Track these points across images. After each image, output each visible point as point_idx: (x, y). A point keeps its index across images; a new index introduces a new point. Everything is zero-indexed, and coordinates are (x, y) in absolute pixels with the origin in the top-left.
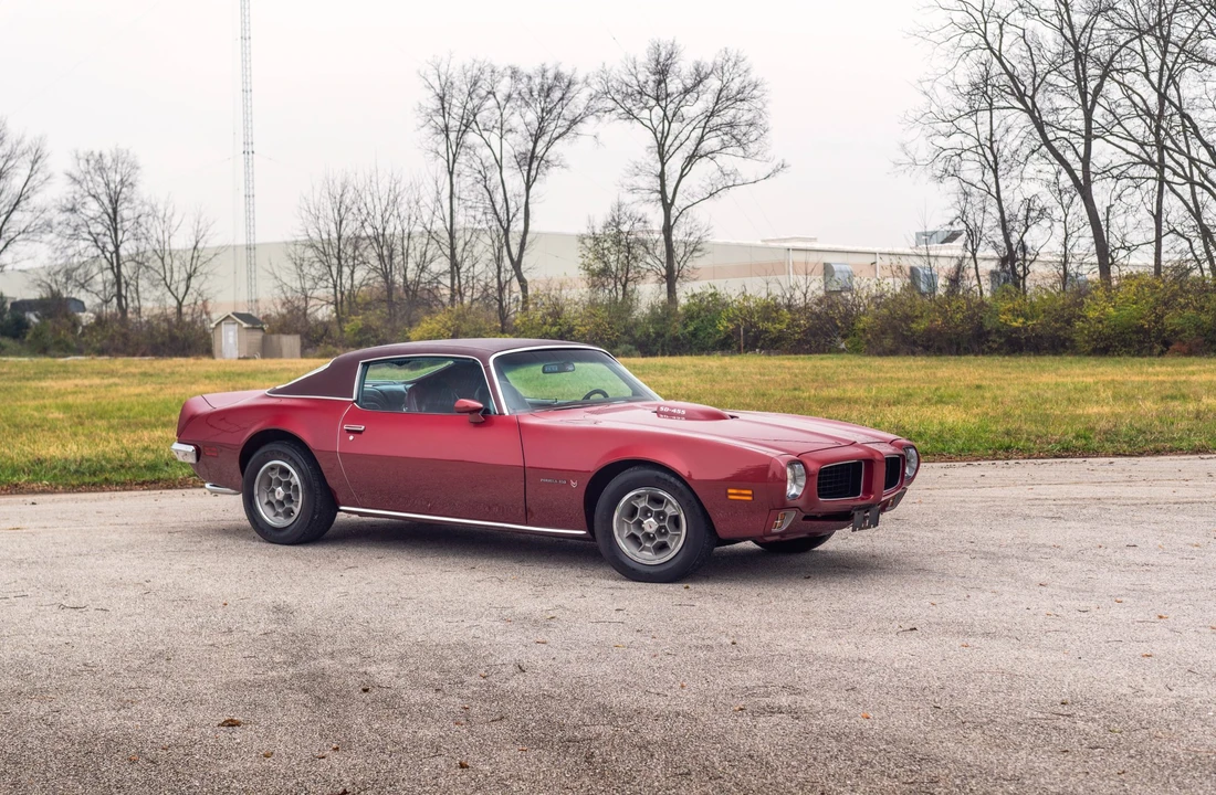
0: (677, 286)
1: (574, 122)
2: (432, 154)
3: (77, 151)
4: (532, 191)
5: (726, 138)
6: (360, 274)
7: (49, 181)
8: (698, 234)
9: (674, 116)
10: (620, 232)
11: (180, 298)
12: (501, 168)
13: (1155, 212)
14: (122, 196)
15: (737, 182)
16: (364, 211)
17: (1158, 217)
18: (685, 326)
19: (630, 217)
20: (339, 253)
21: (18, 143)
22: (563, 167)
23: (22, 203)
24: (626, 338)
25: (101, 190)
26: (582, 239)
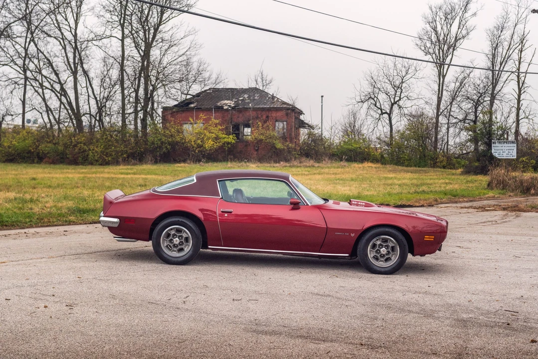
13: (22, 100)
17: (24, 103)
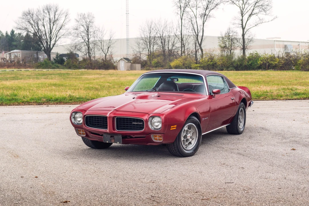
0: (246, 51)
1: (217, 5)
2: (176, 14)
3: (78, 13)
4: (204, 24)
5: (261, 9)
6: (155, 47)
7: (70, 21)
8: (252, 36)
9: (246, 3)
10: (229, 36)
11: (106, 54)
12: (196, 18)
14: (90, 25)
15: (263, 22)
16: (157, 30)
18: (248, 62)
19: (232, 32)
20: (150, 42)
21: (62, 11)
22: (214, 17)
23: (63, 27)
24: (231, 66)
25: (84, 24)
26: (219, 38)
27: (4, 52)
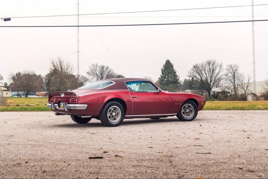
3: (227, 65)
7: (223, 70)
11: (245, 91)
14: (236, 72)
21: (218, 64)
23: (218, 74)
25: (232, 71)
27: (181, 92)
